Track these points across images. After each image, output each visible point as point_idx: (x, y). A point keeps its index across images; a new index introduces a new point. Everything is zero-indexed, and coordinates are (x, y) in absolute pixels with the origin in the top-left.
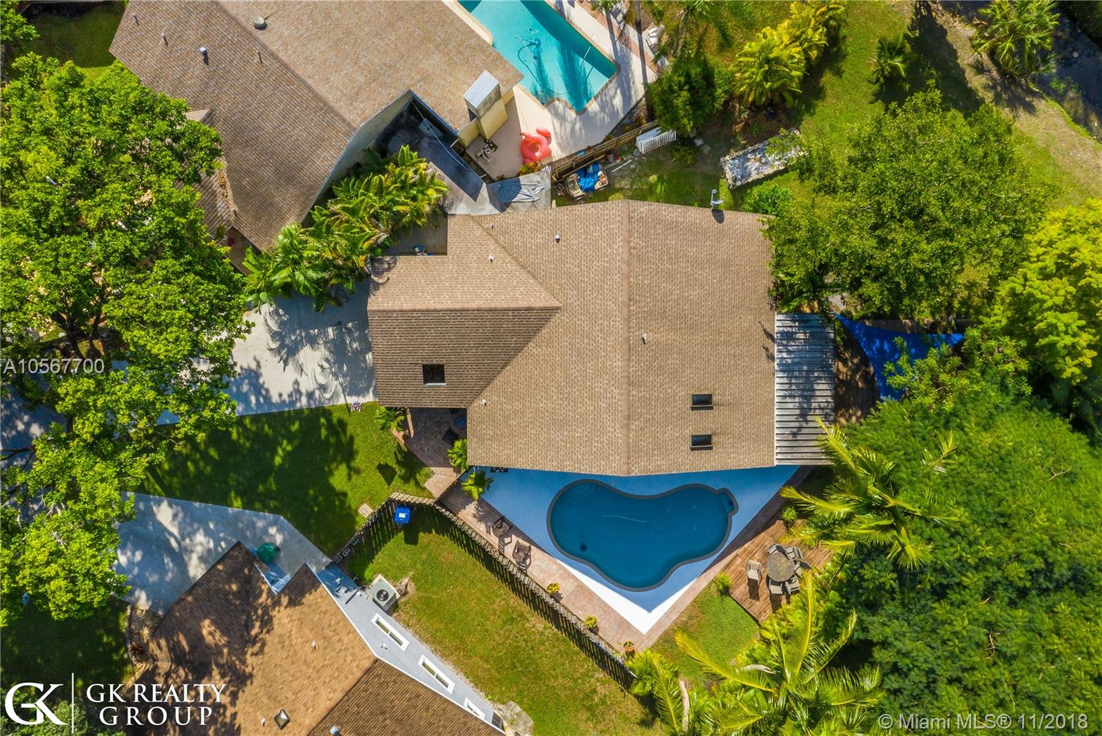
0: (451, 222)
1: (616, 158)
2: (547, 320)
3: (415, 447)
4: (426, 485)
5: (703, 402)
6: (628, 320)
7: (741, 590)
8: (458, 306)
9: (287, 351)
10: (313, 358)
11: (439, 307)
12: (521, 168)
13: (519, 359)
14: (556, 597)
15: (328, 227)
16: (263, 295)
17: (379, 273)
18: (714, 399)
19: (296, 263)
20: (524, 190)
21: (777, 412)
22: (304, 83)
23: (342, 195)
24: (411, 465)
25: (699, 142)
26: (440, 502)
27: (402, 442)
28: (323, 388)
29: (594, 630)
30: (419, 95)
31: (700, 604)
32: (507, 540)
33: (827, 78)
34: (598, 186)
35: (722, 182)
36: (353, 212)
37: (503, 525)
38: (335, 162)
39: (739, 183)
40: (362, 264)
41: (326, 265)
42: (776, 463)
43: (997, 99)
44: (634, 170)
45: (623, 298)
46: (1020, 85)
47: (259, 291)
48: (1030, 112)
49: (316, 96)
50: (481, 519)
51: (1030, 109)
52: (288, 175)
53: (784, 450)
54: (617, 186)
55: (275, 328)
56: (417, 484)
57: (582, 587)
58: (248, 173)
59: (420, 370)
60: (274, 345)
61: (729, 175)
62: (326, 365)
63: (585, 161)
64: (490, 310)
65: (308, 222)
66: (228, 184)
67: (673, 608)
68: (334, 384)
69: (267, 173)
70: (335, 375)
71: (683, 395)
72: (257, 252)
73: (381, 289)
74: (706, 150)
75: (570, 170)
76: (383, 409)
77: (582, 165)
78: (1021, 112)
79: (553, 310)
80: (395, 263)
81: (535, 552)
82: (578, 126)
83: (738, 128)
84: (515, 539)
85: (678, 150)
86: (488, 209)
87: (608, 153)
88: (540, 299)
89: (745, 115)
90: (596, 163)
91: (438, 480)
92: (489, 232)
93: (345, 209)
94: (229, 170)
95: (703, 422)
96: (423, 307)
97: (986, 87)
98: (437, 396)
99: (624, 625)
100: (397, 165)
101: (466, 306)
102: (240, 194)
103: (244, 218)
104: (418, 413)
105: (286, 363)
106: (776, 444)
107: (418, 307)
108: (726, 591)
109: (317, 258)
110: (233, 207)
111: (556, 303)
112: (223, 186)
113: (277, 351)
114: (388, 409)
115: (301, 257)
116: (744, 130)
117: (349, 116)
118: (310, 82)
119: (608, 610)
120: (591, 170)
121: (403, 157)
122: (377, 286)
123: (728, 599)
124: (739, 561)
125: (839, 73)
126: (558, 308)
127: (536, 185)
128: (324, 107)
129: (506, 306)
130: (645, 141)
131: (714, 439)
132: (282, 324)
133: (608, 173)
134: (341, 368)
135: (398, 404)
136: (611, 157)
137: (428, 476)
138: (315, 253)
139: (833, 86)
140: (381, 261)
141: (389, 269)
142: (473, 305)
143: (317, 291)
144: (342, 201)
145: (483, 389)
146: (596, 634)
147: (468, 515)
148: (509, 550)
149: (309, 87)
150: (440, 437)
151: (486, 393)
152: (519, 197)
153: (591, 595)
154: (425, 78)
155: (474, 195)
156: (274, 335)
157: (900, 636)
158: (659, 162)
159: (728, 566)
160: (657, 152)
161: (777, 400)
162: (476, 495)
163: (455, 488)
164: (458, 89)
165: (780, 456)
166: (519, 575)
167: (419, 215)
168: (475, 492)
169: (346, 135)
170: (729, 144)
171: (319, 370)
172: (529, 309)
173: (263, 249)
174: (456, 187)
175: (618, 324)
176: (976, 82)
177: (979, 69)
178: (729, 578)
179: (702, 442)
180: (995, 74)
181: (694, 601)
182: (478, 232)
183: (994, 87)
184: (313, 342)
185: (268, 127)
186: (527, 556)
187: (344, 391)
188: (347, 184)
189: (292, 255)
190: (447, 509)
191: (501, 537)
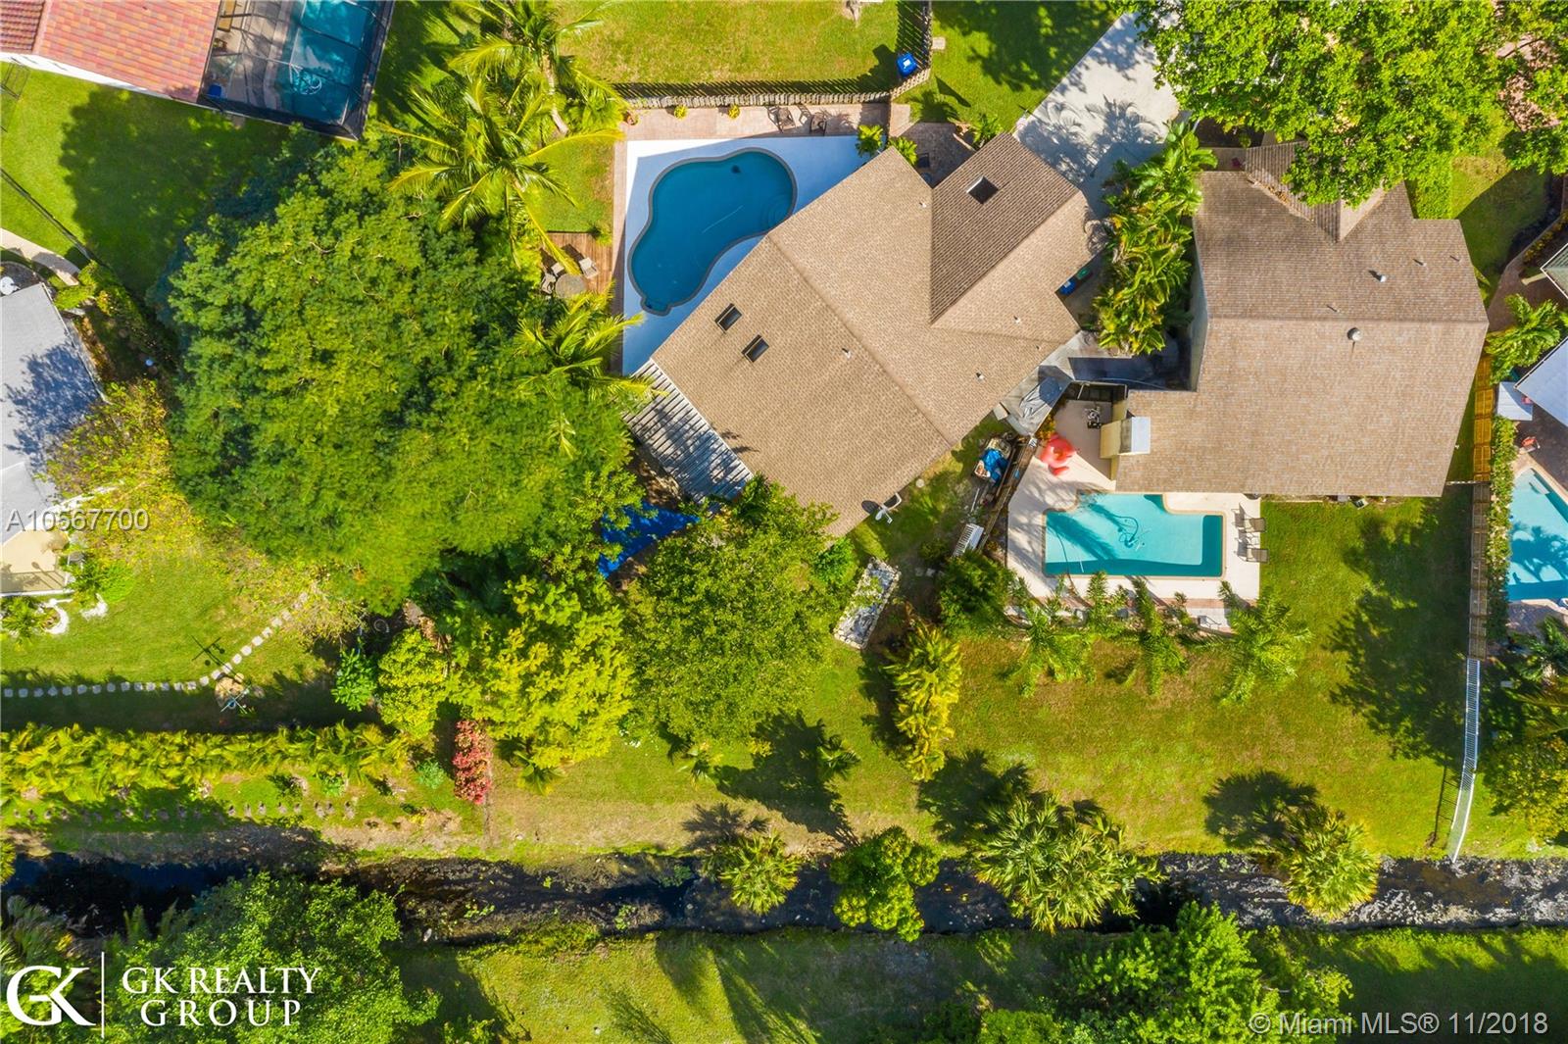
0: (1074, 324)
1: (985, 501)
2: (933, 307)
3: (944, 129)
4: (908, 107)
5: (755, 350)
6: (872, 355)
7: (583, 244)
8: (1012, 256)
9: (1115, 114)
10: (1089, 128)
11: (1026, 242)
12: (1054, 424)
13: (926, 259)
14: (725, 108)
15: (1167, 228)
16: (1173, 138)
17: (1096, 228)
18: (747, 362)
19: (1167, 182)
20: (1039, 402)
21: (686, 401)
22: (1281, 319)
23: (1178, 264)
24: (934, 112)
25: (930, 572)
26: (885, 103)
27: (957, 123)
28: (1060, 108)
29: (671, 109)
30: (1185, 394)
31: (605, 205)
32: (804, 119)
33: (872, 709)
34: (981, 464)
35: (884, 554)
36: (1157, 255)
37: (818, 129)
38: (1205, 282)
39: (870, 566)
40: (1115, 219)
41: (1143, 197)
42: (651, 361)
43: (723, 810)
44: (963, 505)
45: (891, 367)
46: (715, 841)
47: (1179, 139)
48: (689, 823)
49: (1265, 317)
50: (840, 117)
51: (691, 826)
52: (1234, 243)
53: (654, 376)
54: (966, 481)
55: (1141, 125)
56: (915, 100)
57: (711, 134)
58: (1267, 220)
59: (997, 184)
60: (1129, 111)
61: (883, 566)
62: (1074, 129)
63: (1008, 476)
64: (984, 274)
65: (1186, 221)
66: (1276, 199)
67: (624, 183)
68: (1053, 120)
69: (1252, 232)
70: (1060, 128)
71: (777, 342)
72: (1208, 168)
73: (1083, 217)
74: (919, 572)
75: (1015, 456)
76: (998, 133)
77: (1009, 471)
78: (694, 816)
79: (936, 316)
80: (1090, 250)
81: (774, 128)
82: (1037, 495)
83: (909, 610)
84: (798, 124)
85: (942, 549)
86: (1055, 360)
87: (995, 501)
88: (953, 317)
89: (912, 622)
90: (998, 481)
91: (903, 118)
92: (1036, 342)
93: (1166, 251)
94: (1285, 210)
95: (741, 334)
96: (1038, 231)
97: (740, 813)
98: (965, 178)
99: (652, 135)
100: (1156, 327)
101: (1006, 262)
102: (1261, 200)
103: (1242, 185)
104: (965, 155)
105: (1109, 105)
106: (665, 376)
107: (1042, 227)
108: (595, 233)
109: (1155, 199)
110: (1256, 185)
111: (938, 324)
112: (1279, 194)
113: (1123, 109)
114: (993, 136)
115: (1168, 189)
116: (903, 611)
117: (1225, 323)
118: (1278, 323)
119: (675, 135)
120: (998, 471)
121: (1156, 337)
122: (1088, 218)
123: (587, 228)
124: (605, 267)
125: (867, 720)
126: (933, 322)
127: (1031, 415)
128: (1250, 314)
129: (975, 288)
130: (974, 533)
131: (720, 331)
132: (1139, 133)
133: (982, 481)
134: (1060, 138)
135: (990, 144)
136: (990, 498)
137: (913, 115)
138: (1160, 202)
139: (863, 708)
140: (1102, 240)
141: (1090, 239)
142: (1001, 266)
143: (1133, 175)
144: (1174, 259)
145: (934, 215)
146: (667, 108)
147: (852, 111)
148: (795, 112)
149: (1275, 318)
150: (931, 155)
151: (929, 214)
152: (1037, 393)
153: (698, 136)
154: (1191, 413)
155: (1075, 362)
156: (1137, 119)
157: (476, 277)
158: (947, 528)
159: (610, 255)
160: (957, 532)
161: (695, 411)
162: (864, 129)
163: (884, 121)
164: (1159, 429)
165: (653, 369)
166: (772, 98)
167: (1104, 304)
168: (867, 132)
169: (1215, 309)
170: (904, 590)
171: (1078, 120)
172: (954, 302)
173: (1205, 174)
174: (1094, 356)
175: (875, 344)
176: (752, 810)
177: (758, 825)
178: (601, 244)
179: (728, 318)
180: (740, 831)
181: (612, 203)
182: (1046, 334)
183: (734, 819)
184: (1101, 140)
185: (1281, 266)
186: (778, 120)
187: (1040, 121)
188: (1181, 276)
189: (1177, 185)
190: (874, 101)
191: (811, 118)
